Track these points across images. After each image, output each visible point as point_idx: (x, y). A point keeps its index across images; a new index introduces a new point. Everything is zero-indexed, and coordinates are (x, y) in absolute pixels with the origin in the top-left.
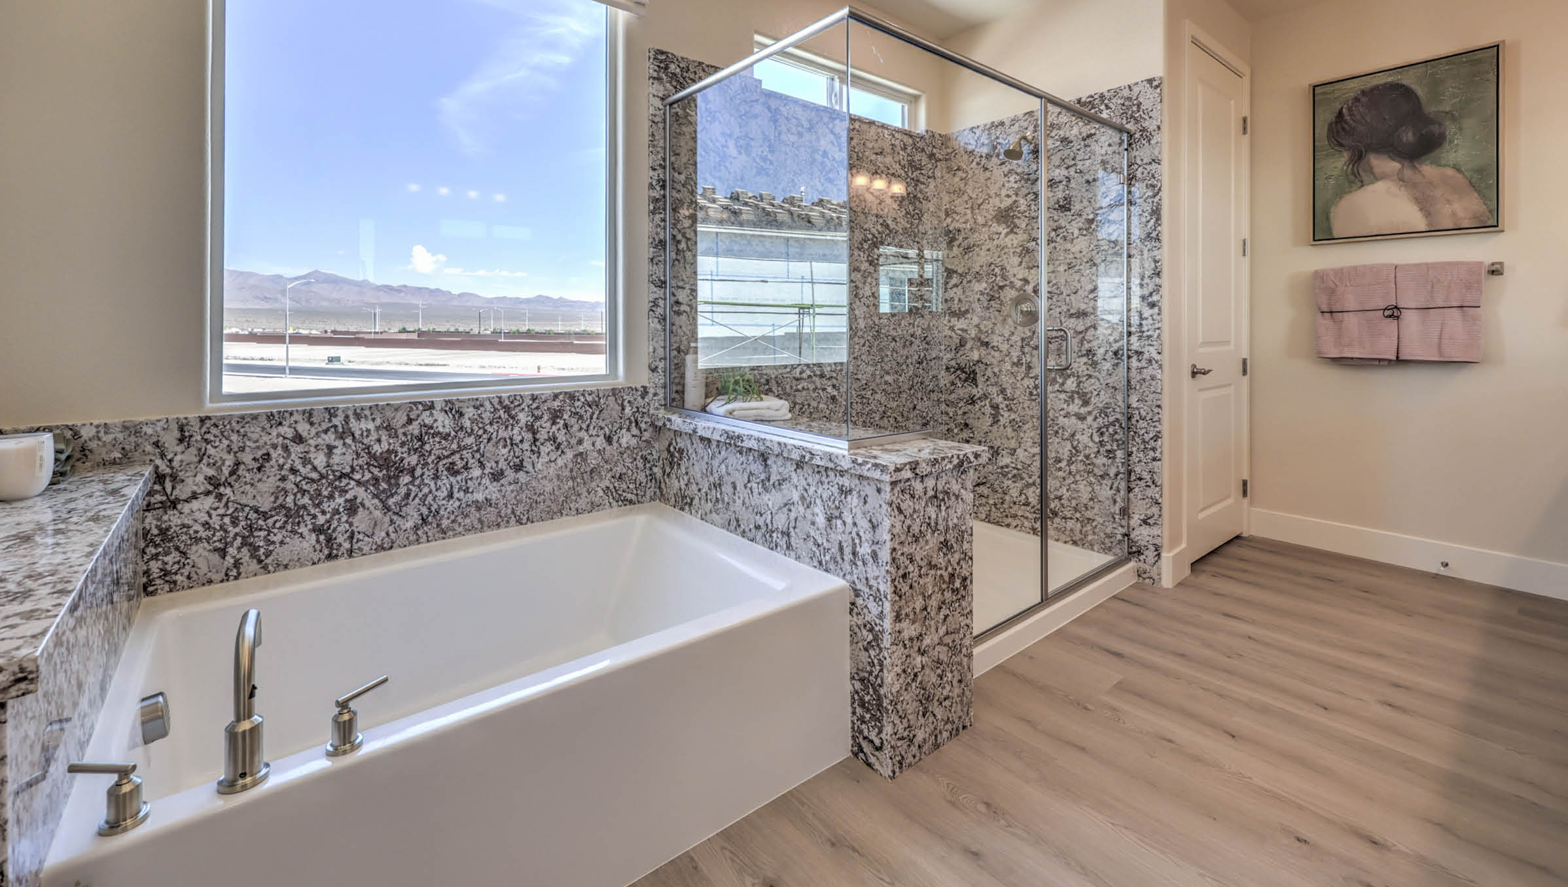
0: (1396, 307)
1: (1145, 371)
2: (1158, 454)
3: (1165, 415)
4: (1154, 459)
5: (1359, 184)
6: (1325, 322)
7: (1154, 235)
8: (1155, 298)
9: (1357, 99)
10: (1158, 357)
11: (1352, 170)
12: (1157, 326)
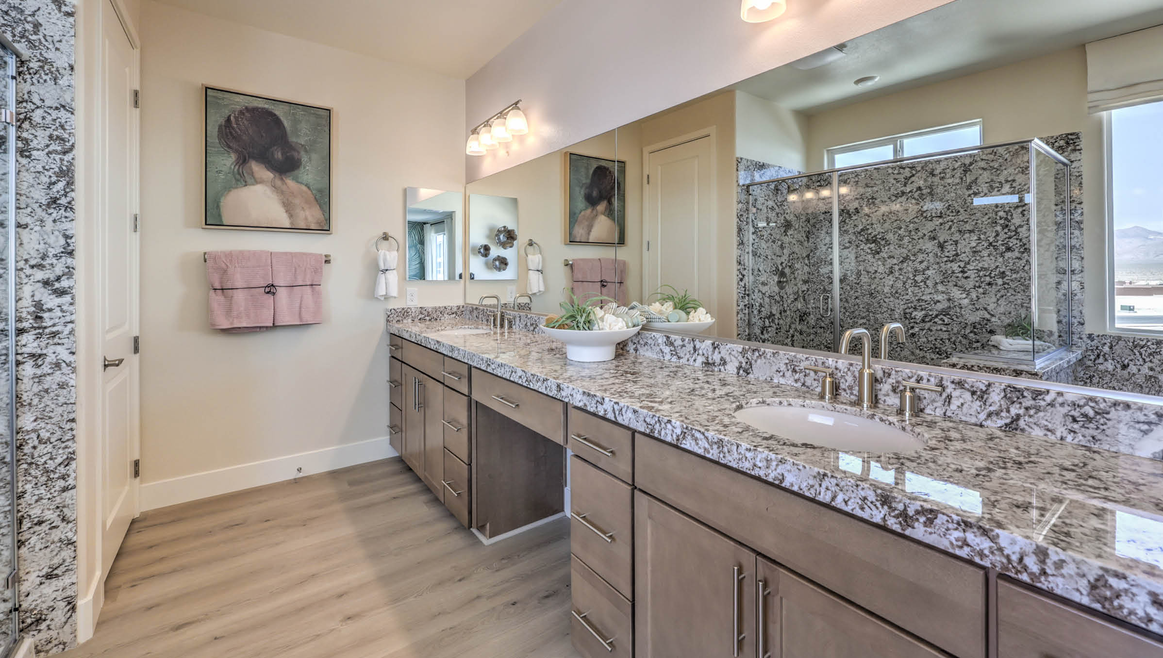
0: (272, 285)
1: (48, 378)
2: (71, 481)
3: (80, 429)
4: (65, 489)
5: (244, 183)
6: (217, 299)
7: (63, 201)
8: (65, 283)
9: (241, 112)
10: (69, 358)
11: (238, 170)
12: (68, 319)
